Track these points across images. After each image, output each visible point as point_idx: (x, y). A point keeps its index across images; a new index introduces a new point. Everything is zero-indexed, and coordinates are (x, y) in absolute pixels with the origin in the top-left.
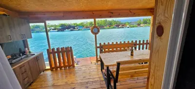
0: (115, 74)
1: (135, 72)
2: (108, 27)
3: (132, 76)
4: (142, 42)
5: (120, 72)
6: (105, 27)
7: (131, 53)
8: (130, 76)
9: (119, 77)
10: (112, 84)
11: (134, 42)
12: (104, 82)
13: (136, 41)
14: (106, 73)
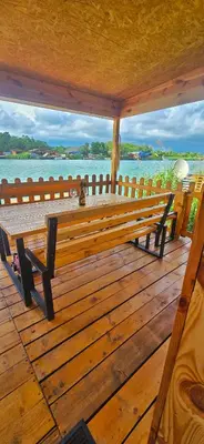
0: (44, 258)
1: (95, 240)
2: (14, 154)
3: (88, 253)
4: (98, 180)
5: (58, 248)
6: (7, 154)
7: (80, 199)
8: (83, 252)
9: (57, 262)
10: (39, 287)
11: (83, 177)
12: (14, 289)
13: (87, 177)
14: (17, 262)
